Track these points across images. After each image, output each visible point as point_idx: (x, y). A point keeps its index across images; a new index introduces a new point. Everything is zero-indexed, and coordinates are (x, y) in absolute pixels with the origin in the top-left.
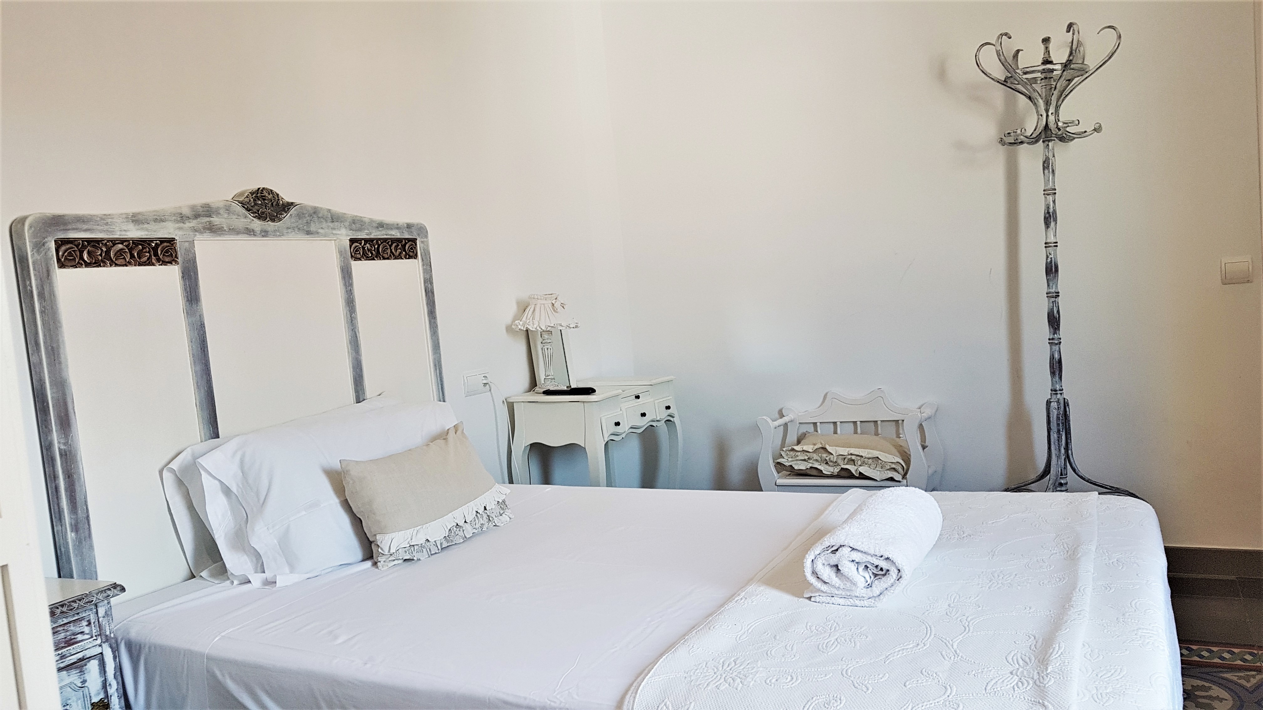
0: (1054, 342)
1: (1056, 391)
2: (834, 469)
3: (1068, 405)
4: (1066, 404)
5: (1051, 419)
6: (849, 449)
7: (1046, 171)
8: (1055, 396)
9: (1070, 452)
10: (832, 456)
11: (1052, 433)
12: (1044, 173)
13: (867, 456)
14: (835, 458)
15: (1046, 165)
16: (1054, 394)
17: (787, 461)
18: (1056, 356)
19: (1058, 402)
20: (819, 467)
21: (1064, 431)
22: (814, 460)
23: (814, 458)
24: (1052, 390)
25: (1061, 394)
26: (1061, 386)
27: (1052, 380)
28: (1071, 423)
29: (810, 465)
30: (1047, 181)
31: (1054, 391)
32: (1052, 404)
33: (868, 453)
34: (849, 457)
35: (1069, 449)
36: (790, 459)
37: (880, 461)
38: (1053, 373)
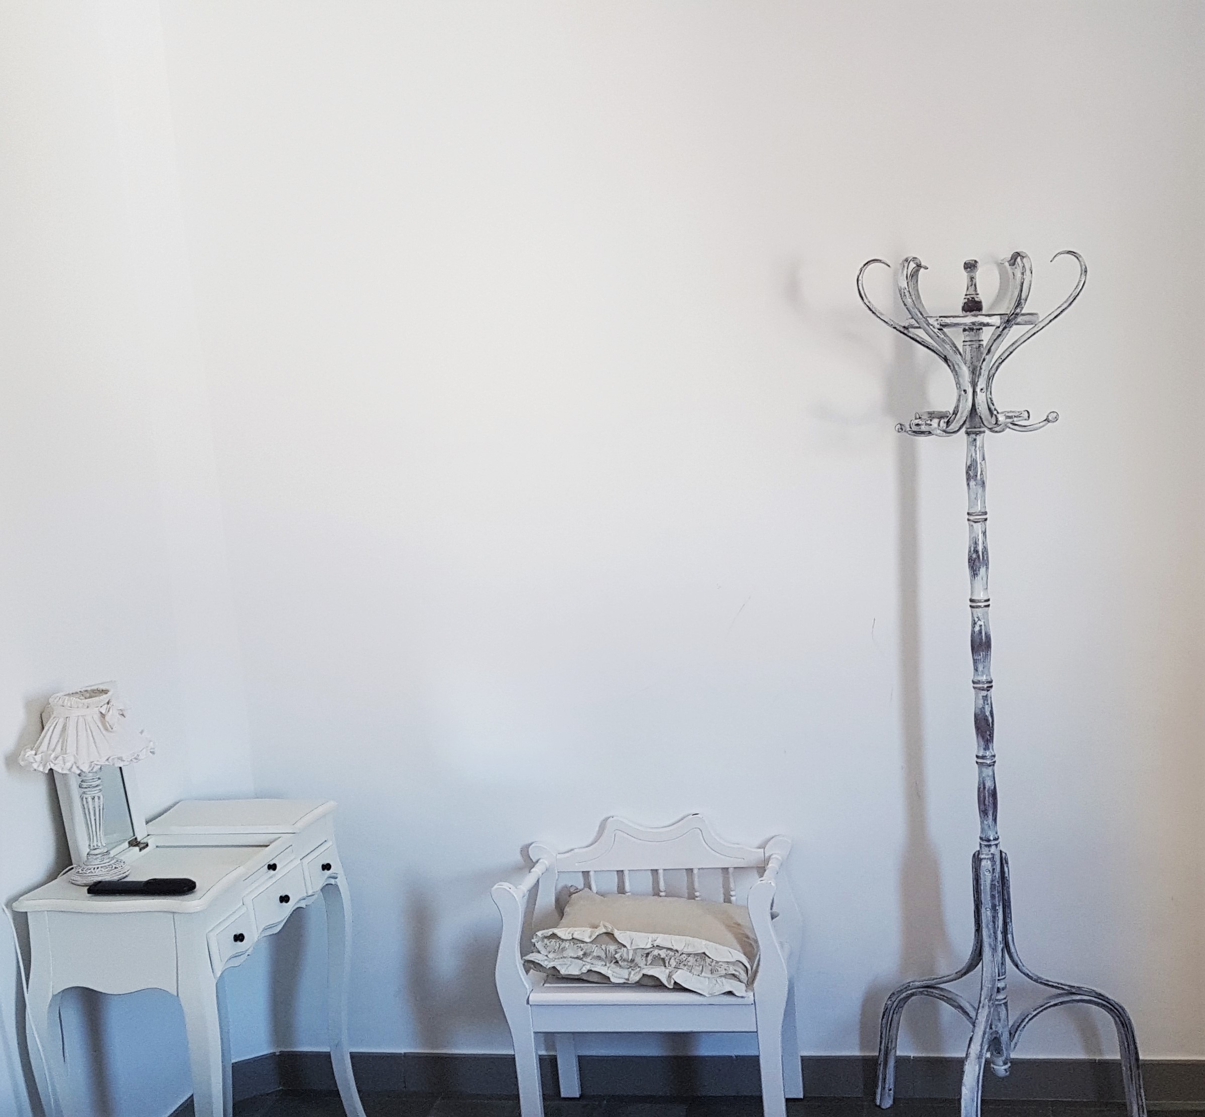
0: (985, 762)
1: (989, 840)
2: (630, 973)
3: (1007, 863)
4: (1003, 861)
5: (982, 888)
6: (654, 936)
7: (972, 483)
8: (987, 849)
9: (1009, 936)
10: (625, 949)
11: (983, 910)
12: (968, 484)
13: (686, 950)
14: (631, 953)
15: (972, 473)
16: (986, 846)
17: (546, 958)
18: (989, 784)
19: (992, 859)
20: (603, 971)
21: (1001, 904)
22: (594, 958)
23: (595, 954)
24: (981, 838)
25: (996, 845)
26: (997, 833)
27: (982, 822)
28: (1011, 890)
29: (588, 967)
30: (972, 502)
31: (986, 841)
32: (983, 863)
33: (687, 945)
34: (656, 952)
35: (1009, 932)
36: (551, 956)
37: (708, 960)
38: (984, 812)
